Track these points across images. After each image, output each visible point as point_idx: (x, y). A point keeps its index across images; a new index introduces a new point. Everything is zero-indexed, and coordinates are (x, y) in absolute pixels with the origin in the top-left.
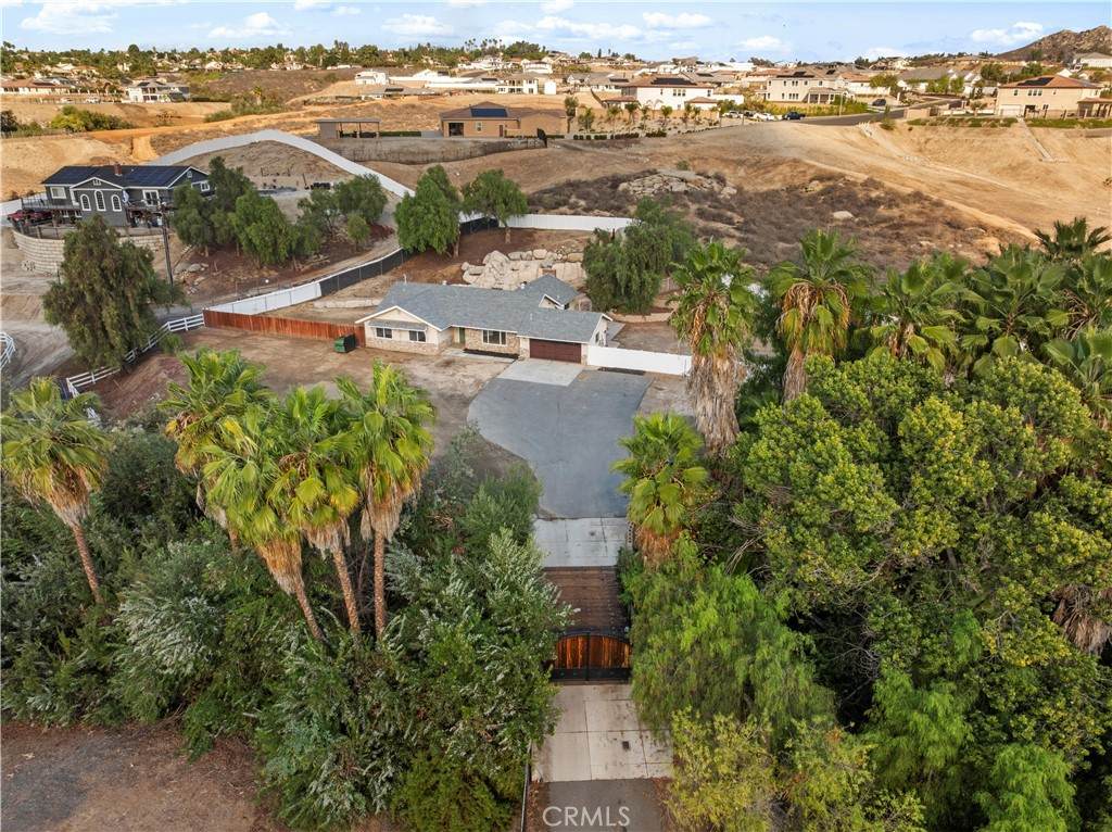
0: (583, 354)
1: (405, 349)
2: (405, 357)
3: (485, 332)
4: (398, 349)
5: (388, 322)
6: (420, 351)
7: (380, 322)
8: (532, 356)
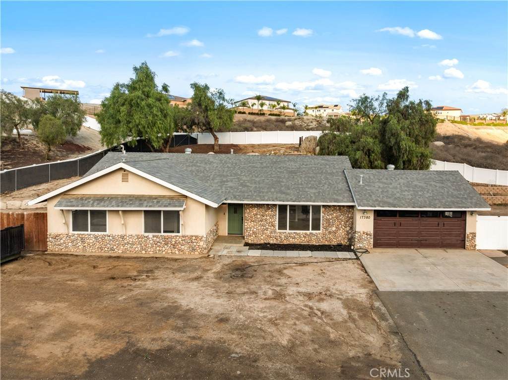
0: (468, 230)
1: (136, 250)
2: (138, 265)
3: (282, 208)
4: (119, 252)
5: (101, 199)
6: (166, 251)
7: (84, 199)
8: (376, 245)
